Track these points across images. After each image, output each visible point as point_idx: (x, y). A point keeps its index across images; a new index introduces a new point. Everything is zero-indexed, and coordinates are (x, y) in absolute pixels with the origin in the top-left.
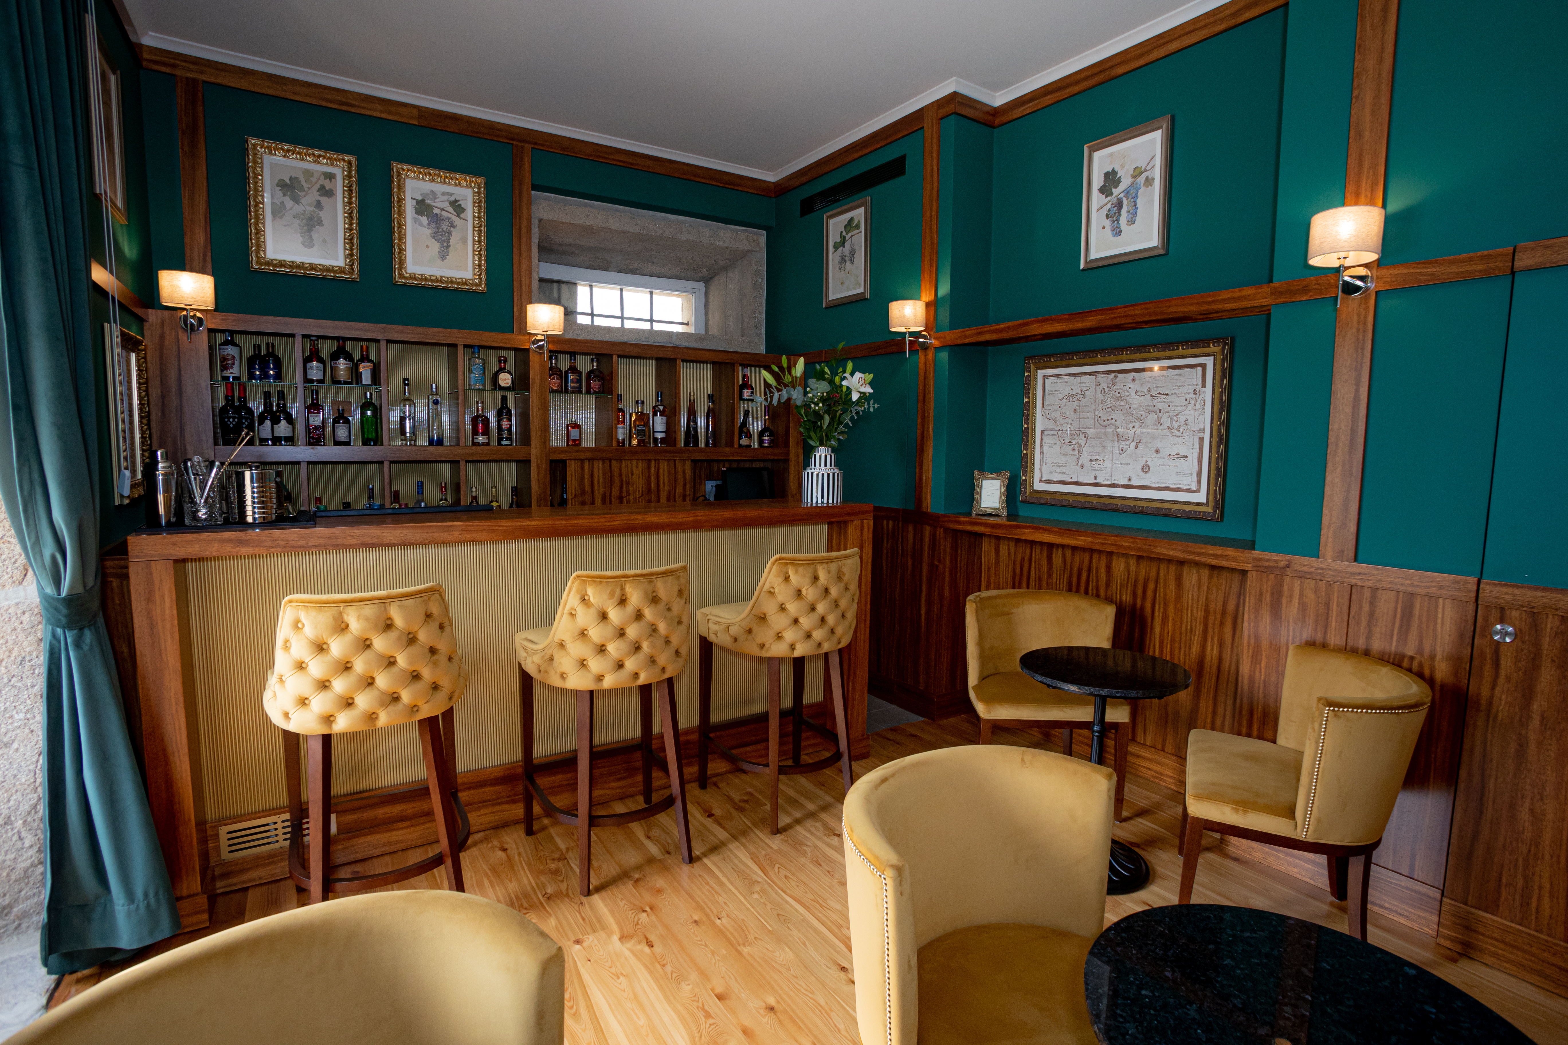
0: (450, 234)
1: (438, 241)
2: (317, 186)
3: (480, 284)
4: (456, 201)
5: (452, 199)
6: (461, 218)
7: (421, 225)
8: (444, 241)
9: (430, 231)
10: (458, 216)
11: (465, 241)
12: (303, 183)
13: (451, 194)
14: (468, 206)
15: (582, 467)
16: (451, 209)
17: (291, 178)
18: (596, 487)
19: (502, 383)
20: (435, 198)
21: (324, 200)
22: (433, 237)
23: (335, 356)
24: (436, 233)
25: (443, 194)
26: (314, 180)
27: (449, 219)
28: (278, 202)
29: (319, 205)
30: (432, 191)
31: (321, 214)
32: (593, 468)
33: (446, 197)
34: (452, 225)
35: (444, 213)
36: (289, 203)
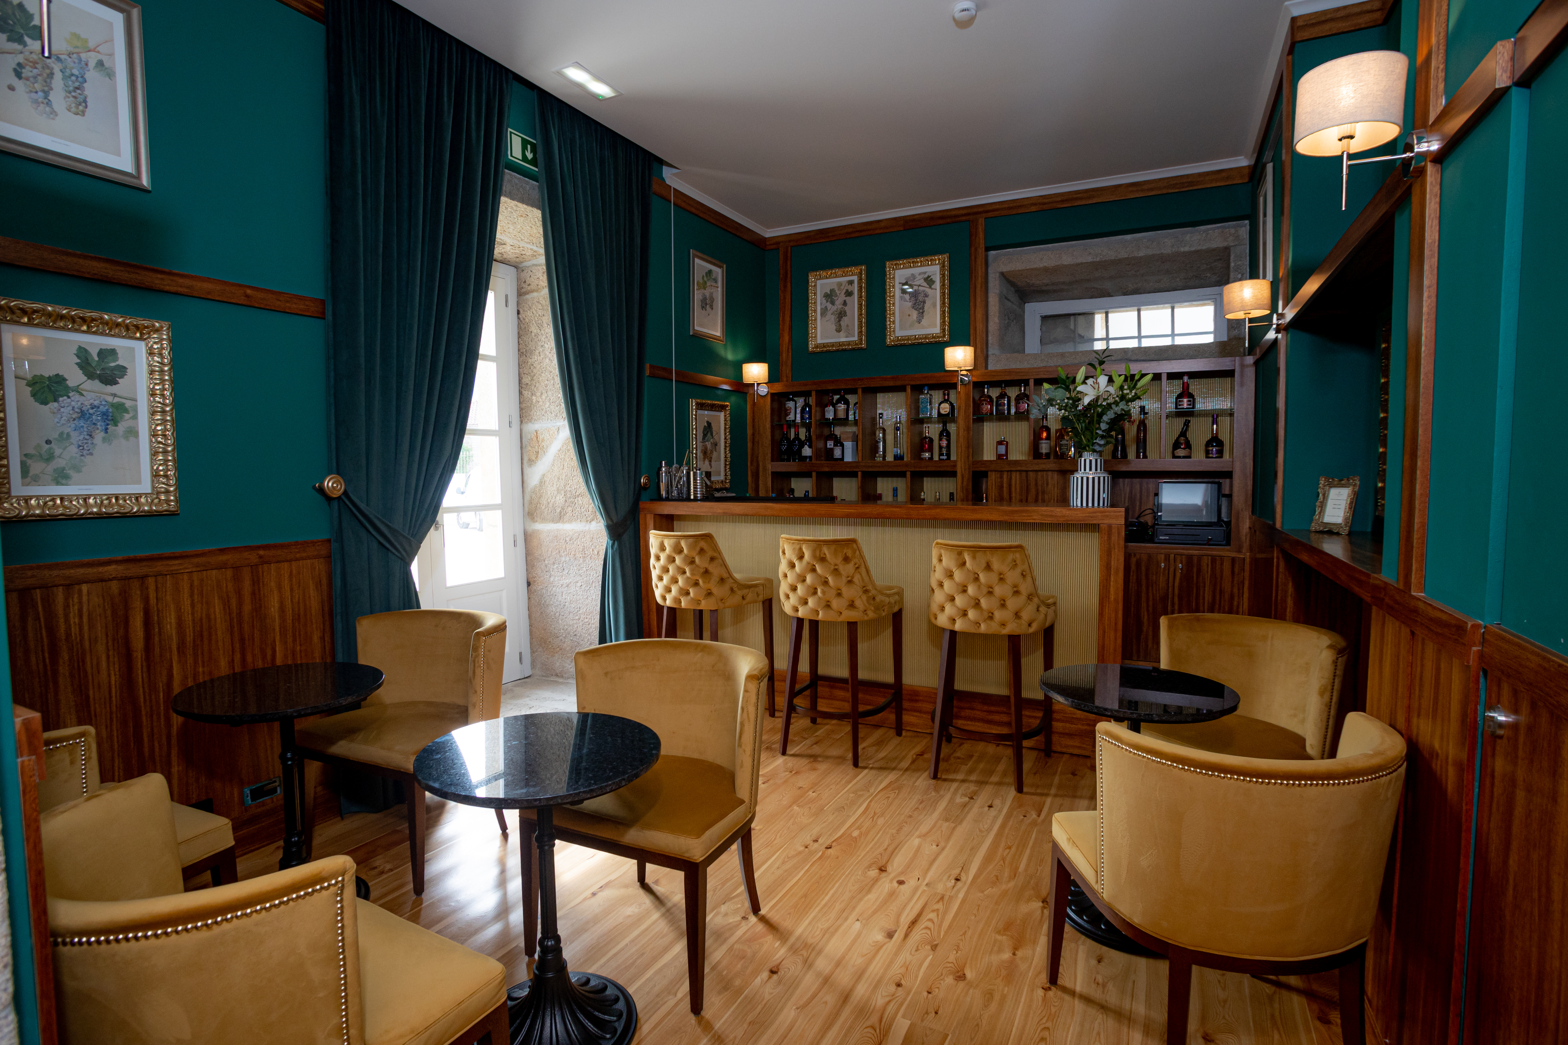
0: (924, 302)
1: (916, 310)
2: (844, 291)
3: (944, 336)
4: (929, 277)
5: (926, 276)
6: (932, 289)
7: (905, 301)
8: (920, 309)
9: (911, 303)
10: (930, 287)
11: (935, 305)
12: (837, 291)
13: (925, 273)
14: (937, 279)
15: (1001, 477)
16: (925, 284)
17: (831, 290)
18: (1013, 495)
19: (942, 412)
20: (914, 279)
21: (848, 299)
22: (913, 308)
23: (838, 401)
24: (915, 304)
25: (920, 274)
26: (842, 287)
27: (924, 291)
28: (823, 307)
29: (845, 303)
30: (913, 275)
31: (846, 308)
32: (1011, 478)
33: (922, 276)
34: (926, 296)
35: (921, 288)
36: (829, 305)
